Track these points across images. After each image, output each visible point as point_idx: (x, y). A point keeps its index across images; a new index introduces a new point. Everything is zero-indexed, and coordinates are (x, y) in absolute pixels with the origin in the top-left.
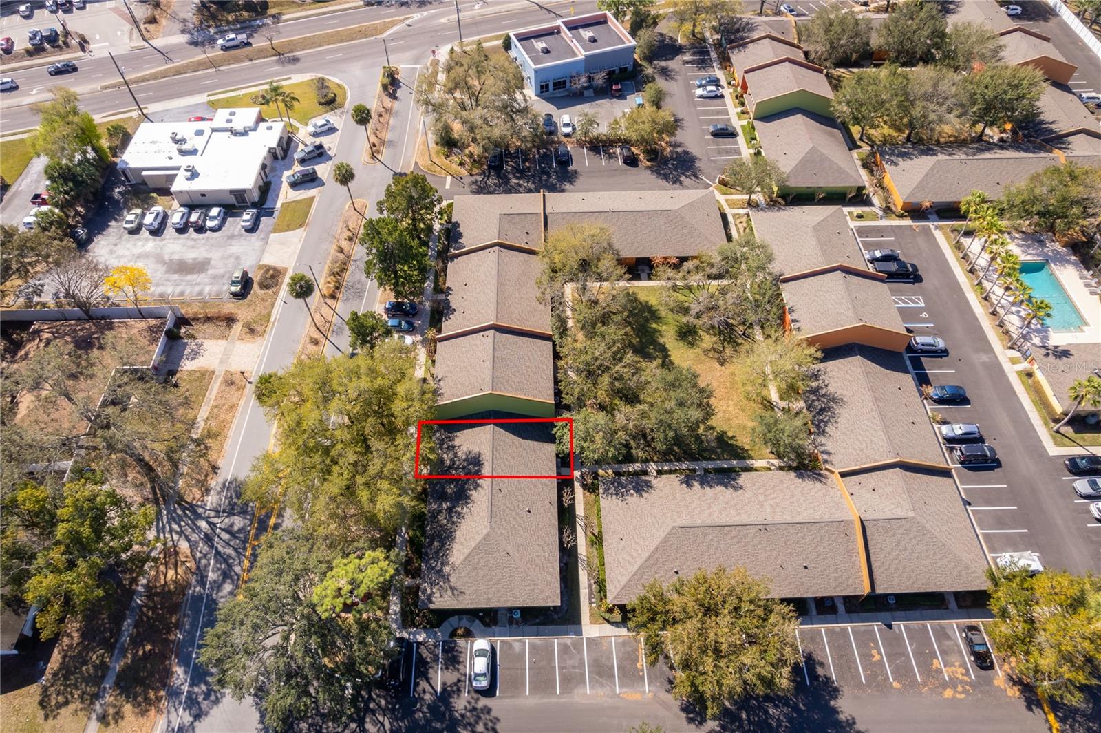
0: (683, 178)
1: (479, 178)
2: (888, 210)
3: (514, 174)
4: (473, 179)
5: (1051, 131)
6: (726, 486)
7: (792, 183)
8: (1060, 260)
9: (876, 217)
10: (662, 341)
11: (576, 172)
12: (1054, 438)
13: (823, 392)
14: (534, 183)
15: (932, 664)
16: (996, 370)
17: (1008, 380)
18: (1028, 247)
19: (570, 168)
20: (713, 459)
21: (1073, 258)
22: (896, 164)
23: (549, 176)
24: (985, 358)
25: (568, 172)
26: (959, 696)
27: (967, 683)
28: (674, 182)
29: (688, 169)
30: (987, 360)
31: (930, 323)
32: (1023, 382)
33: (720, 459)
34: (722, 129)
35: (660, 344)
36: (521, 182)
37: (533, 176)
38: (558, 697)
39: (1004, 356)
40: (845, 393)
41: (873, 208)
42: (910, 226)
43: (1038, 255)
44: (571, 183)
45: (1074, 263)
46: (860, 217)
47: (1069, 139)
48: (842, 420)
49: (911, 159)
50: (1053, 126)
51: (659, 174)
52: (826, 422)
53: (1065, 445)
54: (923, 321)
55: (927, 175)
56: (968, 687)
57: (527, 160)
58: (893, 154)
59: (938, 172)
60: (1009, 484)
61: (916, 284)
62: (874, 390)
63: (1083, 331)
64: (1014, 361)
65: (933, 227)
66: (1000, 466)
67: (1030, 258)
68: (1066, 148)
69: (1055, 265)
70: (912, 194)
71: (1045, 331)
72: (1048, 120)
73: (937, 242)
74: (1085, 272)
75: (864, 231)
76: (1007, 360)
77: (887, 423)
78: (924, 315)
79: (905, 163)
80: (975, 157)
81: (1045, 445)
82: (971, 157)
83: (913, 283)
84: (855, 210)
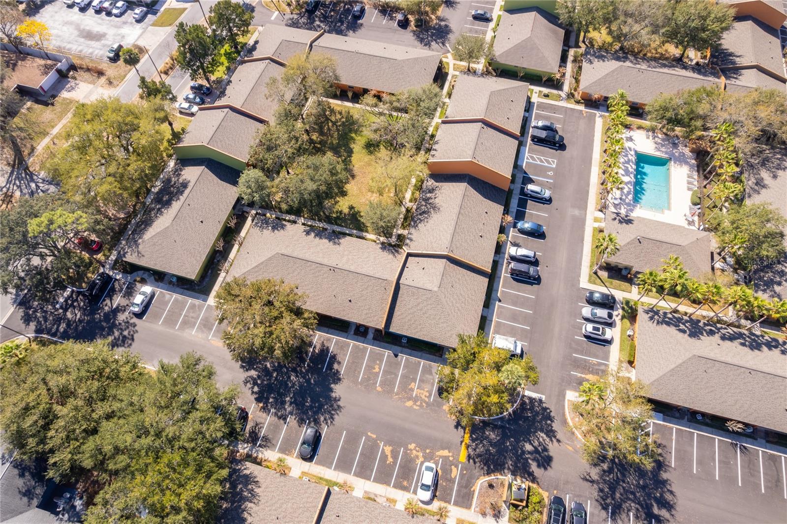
0: (433, 43)
1: (296, 17)
2: (570, 96)
3: (320, 18)
4: (291, 16)
5: (734, 63)
7: (502, 61)
8: (681, 160)
9: (559, 98)
10: (352, 146)
11: (362, 25)
12: (590, 276)
13: (431, 201)
14: (330, 27)
15: (410, 385)
16: (580, 223)
17: (583, 231)
18: (663, 146)
19: (360, 21)
20: (342, 226)
21: (694, 161)
22: (591, 63)
23: (342, 24)
24: (577, 212)
25: (356, 23)
26: (415, 407)
27: (425, 402)
28: (426, 45)
29: (441, 38)
30: (577, 214)
31: (550, 179)
32: (593, 235)
33: (346, 227)
34: (481, 14)
35: (350, 148)
36: (322, 25)
37: (332, 22)
38: (175, 331)
39: (592, 213)
41: (560, 92)
42: (581, 111)
43: (666, 153)
44: (354, 31)
45: (691, 166)
46: (546, 96)
47: (743, 71)
48: (431, 221)
49: (604, 61)
50: (737, 60)
51: (418, 37)
52: (421, 221)
53: (595, 283)
54: (548, 177)
55: (607, 74)
56: (424, 404)
57: (333, 10)
58: (593, 56)
59: (617, 74)
60: (537, 297)
61: (558, 151)
62: (463, 207)
63: (663, 213)
64: (596, 220)
65: (598, 115)
66: (539, 283)
67: (658, 154)
68: (736, 78)
69: (675, 163)
70: (590, 86)
71: (634, 206)
72: (737, 54)
73: (594, 126)
74: (696, 176)
75: (541, 106)
76: (593, 218)
77: (457, 230)
78: (550, 173)
79: (597, 63)
80: (654, 69)
81: (581, 279)
82: (650, 69)
83: (557, 150)
84: (545, 90)
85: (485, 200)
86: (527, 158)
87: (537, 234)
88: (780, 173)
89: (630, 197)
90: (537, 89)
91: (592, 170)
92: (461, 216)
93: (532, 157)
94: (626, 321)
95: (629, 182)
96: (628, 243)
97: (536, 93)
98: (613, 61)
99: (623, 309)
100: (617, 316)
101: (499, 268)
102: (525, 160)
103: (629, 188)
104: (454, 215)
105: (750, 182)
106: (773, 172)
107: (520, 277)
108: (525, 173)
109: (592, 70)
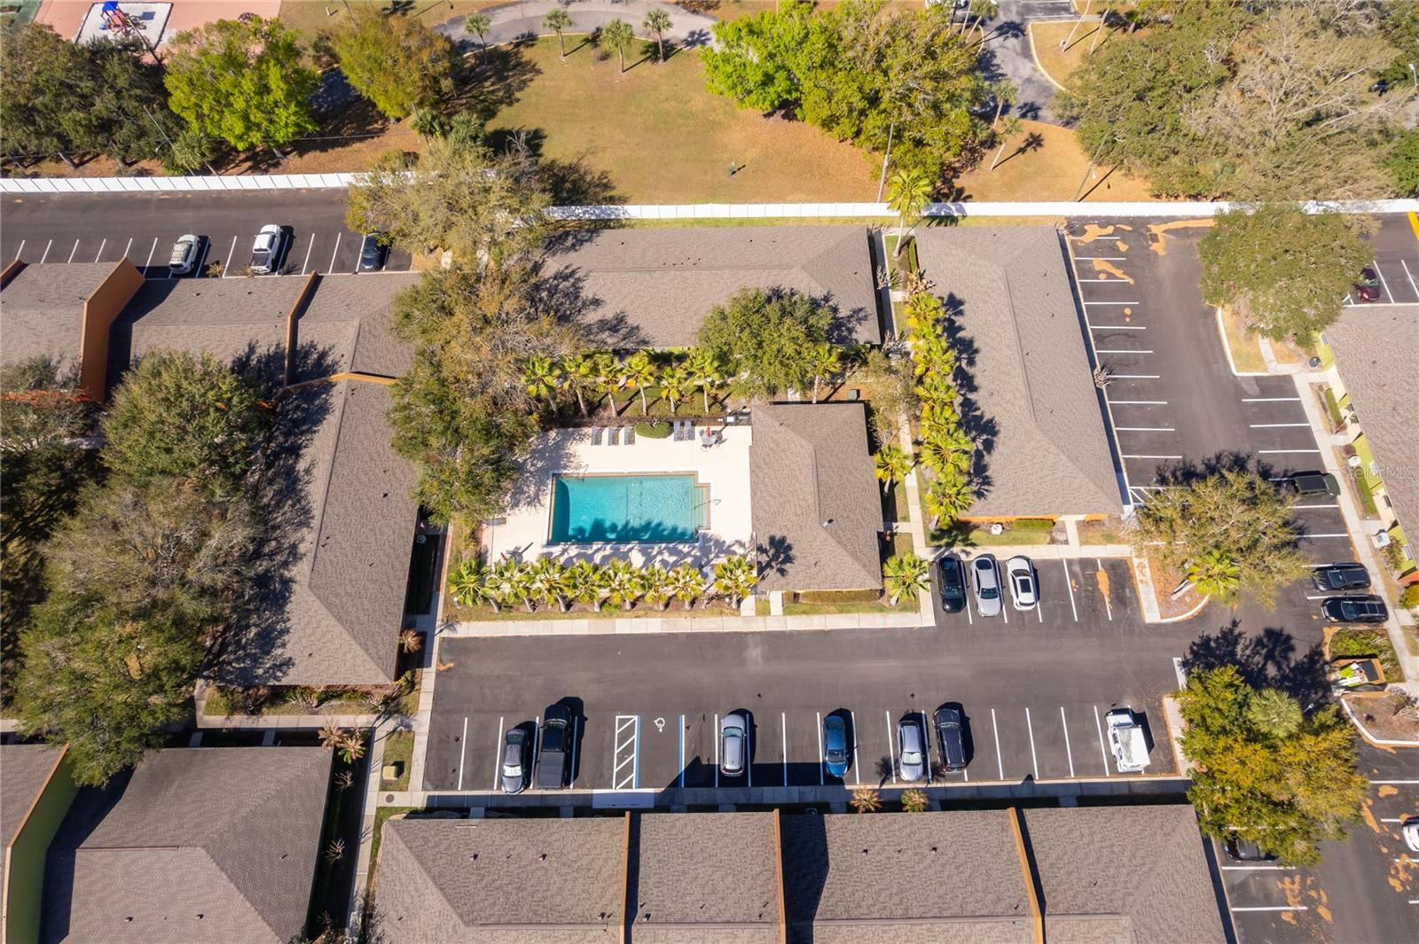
2: (392, 706)
8: (554, 457)
9: (403, 735)
12: (907, 610)
15: (1289, 923)
16: (776, 642)
17: (799, 633)
18: (520, 491)
21: (553, 434)
22: (288, 663)
24: (755, 653)
26: (1324, 899)
27: (1303, 881)
30: (759, 650)
31: (678, 721)
32: (804, 613)
39: (746, 619)
41: (380, 733)
42: (439, 674)
43: (541, 483)
45: (566, 438)
46: (400, 767)
47: (302, 340)
49: (286, 631)
50: (262, 351)
53: (918, 599)
54: (672, 728)
55: (339, 619)
56: (1309, 882)
58: (256, 660)
59: (337, 595)
60: (990, 705)
61: (586, 714)
62: (886, 913)
63: (707, 486)
64: (764, 610)
65: (446, 634)
66: (958, 706)
67: (548, 500)
68: (323, 355)
69: (565, 467)
70: (378, 660)
71: (706, 539)
72: (242, 350)
73: (485, 639)
74: (588, 430)
75: (439, 772)
76: (760, 619)
77: (955, 910)
78: (660, 724)
79: (293, 646)
80: (317, 512)
81: (918, 625)
82: (315, 523)
83: (583, 720)
84: (378, 774)
85: (832, 864)
86: (629, 785)
87: (841, 724)
88: (587, 292)
89: (685, 548)
90: (374, 799)
91: (627, 632)
92: (915, 912)
93: (622, 775)
94: (974, 535)
95: (644, 552)
96: (839, 542)
97: (390, 799)
98: (288, 608)
99: (950, 545)
100: (968, 554)
101: (957, 795)
102: (634, 790)
103: (660, 552)
104: (917, 929)
105: (610, 341)
106: (584, 303)
107: (966, 746)
108: (675, 783)
109: (316, 658)
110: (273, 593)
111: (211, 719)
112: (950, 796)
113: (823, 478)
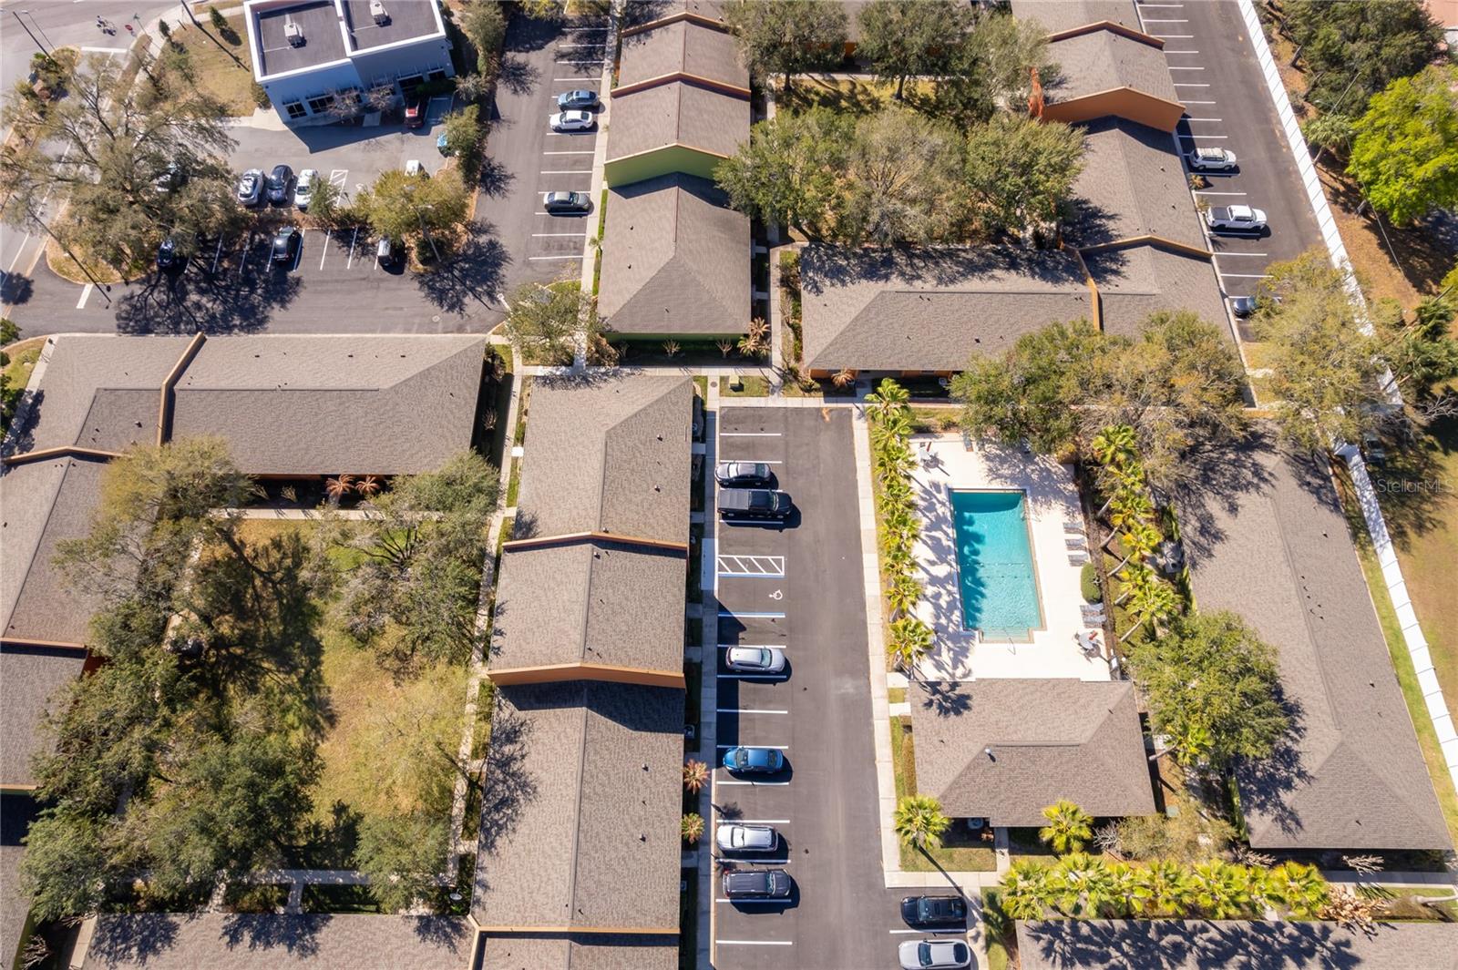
0: (468, 300)
1: (138, 290)
2: (790, 376)
3: (197, 283)
4: (126, 291)
5: (1106, 235)
6: (290, 947)
7: (626, 328)
8: (1045, 490)
9: (768, 389)
10: (318, 632)
11: (298, 281)
12: (903, 852)
13: (515, 767)
14: (225, 302)
16: (860, 709)
17: (871, 733)
18: (1003, 461)
19: (293, 274)
20: (326, 868)
21: (1071, 487)
22: (819, 291)
23: (253, 291)
24: (849, 686)
25: (285, 280)
28: (451, 308)
29: (484, 280)
30: (851, 690)
31: (781, 611)
32: (894, 739)
33: (335, 867)
34: (563, 202)
35: (313, 639)
36: (204, 300)
37: (227, 288)
39: (883, 679)
40: (543, 776)
41: (766, 371)
42: (819, 410)
43: (1013, 479)
44: (283, 303)
45: (1068, 500)
46: (739, 388)
47: (1127, 253)
48: (522, 828)
49: (843, 283)
50: (1111, 225)
51: (432, 289)
52: (500, 828)
53: (916, 868)
54: (772, 606)
55: (856, 319)
57: (225, 255)
58: (819, 270)
59: (877, 314)
60: (797, 940)
61: (785, 530)
62: (587, 777)
63: (1031, 641)
64: (894, 696)
65: (856, 412)
66: (795, 903)
67: (997, 486)
68: (1116, 273)
69: (1035, 501)
70: (824, 355)
71: (969, 638)
72: (1108, 211)
73: (852, 443)
74: (1080, 518)
75: (734, 418)
76: (885, 693)
77: (584, 846)
78: (777, 595)
79: (832, 291)
80: (952, 288)
81: (885, 866)
82: (942, 288)
83: (780, 528)
84: (733, 374)
85: (636, 734)
86: (721, 568)
87: (775, 771)
88: (1242, 498)
89: (956, 616)
90: (713, 373)
91: (865, 564)
92: (586, 806)
93: (731, 563)
94: (998, 949)
95: (949, 577)
96: (968, 768)
97: (714, 385)
98: (864, 281)
99: (986, 918)
100: (975, 939)
101: (701, 887)
102: (717, 573)
103: (950, 593)
104: (571, 806)
105: (1189, 529)
106: (1229, 497)
107: (752, 904)
108: (722, 609)
109: (822, 309)
110: (875, 269)
111: (777, 256)
112: (701, 879)
113: (1046, 754)
